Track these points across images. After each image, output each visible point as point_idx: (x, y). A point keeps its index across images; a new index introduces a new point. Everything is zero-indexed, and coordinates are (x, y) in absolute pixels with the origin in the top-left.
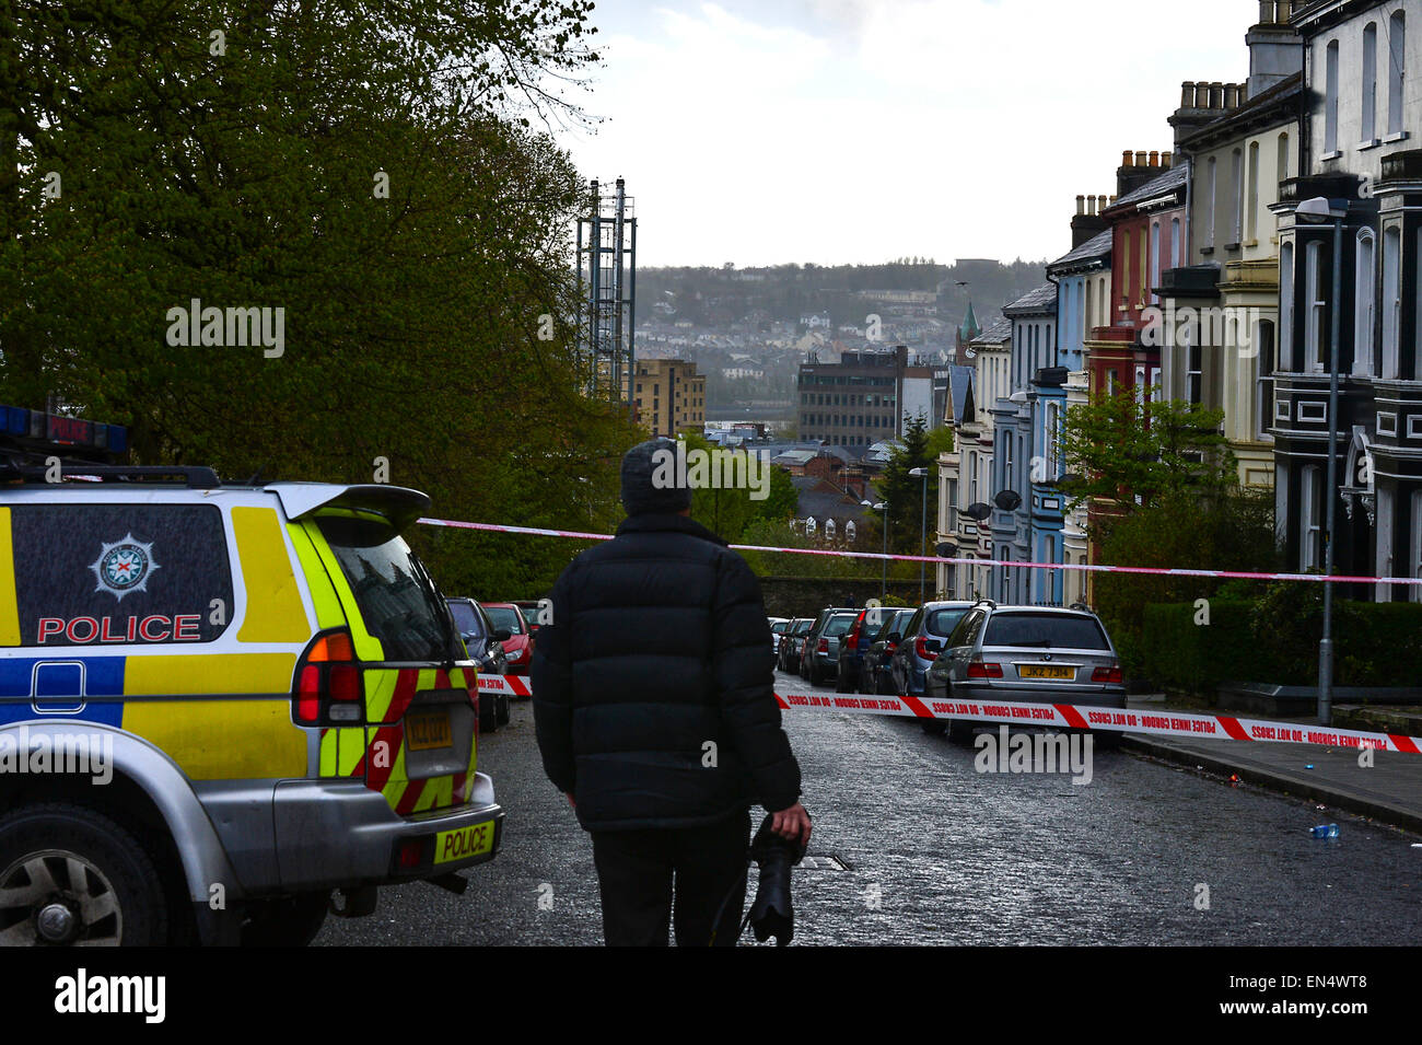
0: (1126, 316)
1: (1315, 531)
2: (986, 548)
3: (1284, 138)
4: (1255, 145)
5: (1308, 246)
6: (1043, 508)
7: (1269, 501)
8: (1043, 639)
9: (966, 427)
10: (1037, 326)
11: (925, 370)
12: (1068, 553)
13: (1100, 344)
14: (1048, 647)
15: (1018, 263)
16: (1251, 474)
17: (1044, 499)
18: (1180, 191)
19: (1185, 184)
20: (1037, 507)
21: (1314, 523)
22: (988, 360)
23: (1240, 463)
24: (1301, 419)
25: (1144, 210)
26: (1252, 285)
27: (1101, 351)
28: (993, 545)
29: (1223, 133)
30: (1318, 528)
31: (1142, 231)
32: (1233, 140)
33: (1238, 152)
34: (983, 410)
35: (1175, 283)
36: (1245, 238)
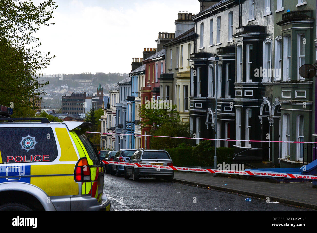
0: (149, 85)
1: (199, 132)
2: (114, 137)
3: (189, 44)
4: (182, 46)
5: (197, 68)
6: (129, 127)
7: (188, 125)
8: (155, 157)
9: (108, 110)
10: (126, 87)
11: (90, 97)
12: (136, 138)
13: (144, 91)
14: (157, 159)
15: (110, 74)
16: (183, 119)
17: (129, 126)
18: (163, 56)
19: (164, 55)
20: (128, 127)
21: (199, 130)
22: (113, 95)
23: (181, 117)
24: (196, 107)
25: (154, 61)
26: (183, 77)
27: (144, 92)
28: (116, 136)
29: (174, 44)
30: (200, 131)
31: (153, 65)
32: (177, 45)
33: (178, 48)
34: (112, 106)
35: (163, 77)
36: (180, 67)
